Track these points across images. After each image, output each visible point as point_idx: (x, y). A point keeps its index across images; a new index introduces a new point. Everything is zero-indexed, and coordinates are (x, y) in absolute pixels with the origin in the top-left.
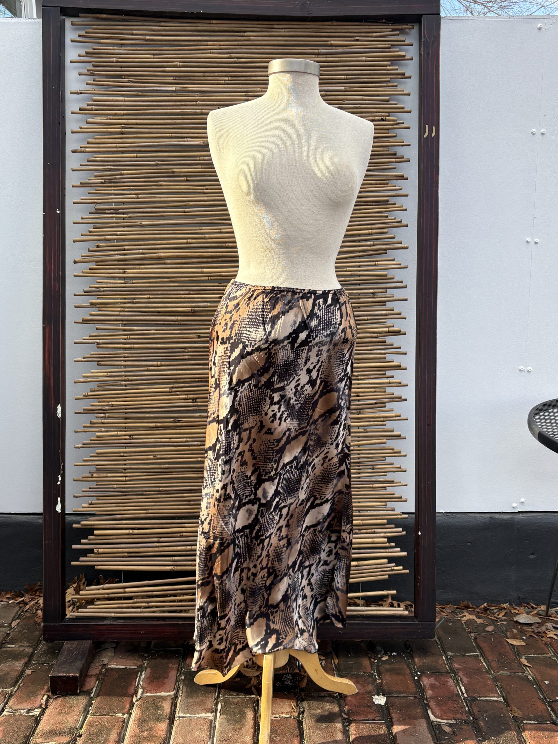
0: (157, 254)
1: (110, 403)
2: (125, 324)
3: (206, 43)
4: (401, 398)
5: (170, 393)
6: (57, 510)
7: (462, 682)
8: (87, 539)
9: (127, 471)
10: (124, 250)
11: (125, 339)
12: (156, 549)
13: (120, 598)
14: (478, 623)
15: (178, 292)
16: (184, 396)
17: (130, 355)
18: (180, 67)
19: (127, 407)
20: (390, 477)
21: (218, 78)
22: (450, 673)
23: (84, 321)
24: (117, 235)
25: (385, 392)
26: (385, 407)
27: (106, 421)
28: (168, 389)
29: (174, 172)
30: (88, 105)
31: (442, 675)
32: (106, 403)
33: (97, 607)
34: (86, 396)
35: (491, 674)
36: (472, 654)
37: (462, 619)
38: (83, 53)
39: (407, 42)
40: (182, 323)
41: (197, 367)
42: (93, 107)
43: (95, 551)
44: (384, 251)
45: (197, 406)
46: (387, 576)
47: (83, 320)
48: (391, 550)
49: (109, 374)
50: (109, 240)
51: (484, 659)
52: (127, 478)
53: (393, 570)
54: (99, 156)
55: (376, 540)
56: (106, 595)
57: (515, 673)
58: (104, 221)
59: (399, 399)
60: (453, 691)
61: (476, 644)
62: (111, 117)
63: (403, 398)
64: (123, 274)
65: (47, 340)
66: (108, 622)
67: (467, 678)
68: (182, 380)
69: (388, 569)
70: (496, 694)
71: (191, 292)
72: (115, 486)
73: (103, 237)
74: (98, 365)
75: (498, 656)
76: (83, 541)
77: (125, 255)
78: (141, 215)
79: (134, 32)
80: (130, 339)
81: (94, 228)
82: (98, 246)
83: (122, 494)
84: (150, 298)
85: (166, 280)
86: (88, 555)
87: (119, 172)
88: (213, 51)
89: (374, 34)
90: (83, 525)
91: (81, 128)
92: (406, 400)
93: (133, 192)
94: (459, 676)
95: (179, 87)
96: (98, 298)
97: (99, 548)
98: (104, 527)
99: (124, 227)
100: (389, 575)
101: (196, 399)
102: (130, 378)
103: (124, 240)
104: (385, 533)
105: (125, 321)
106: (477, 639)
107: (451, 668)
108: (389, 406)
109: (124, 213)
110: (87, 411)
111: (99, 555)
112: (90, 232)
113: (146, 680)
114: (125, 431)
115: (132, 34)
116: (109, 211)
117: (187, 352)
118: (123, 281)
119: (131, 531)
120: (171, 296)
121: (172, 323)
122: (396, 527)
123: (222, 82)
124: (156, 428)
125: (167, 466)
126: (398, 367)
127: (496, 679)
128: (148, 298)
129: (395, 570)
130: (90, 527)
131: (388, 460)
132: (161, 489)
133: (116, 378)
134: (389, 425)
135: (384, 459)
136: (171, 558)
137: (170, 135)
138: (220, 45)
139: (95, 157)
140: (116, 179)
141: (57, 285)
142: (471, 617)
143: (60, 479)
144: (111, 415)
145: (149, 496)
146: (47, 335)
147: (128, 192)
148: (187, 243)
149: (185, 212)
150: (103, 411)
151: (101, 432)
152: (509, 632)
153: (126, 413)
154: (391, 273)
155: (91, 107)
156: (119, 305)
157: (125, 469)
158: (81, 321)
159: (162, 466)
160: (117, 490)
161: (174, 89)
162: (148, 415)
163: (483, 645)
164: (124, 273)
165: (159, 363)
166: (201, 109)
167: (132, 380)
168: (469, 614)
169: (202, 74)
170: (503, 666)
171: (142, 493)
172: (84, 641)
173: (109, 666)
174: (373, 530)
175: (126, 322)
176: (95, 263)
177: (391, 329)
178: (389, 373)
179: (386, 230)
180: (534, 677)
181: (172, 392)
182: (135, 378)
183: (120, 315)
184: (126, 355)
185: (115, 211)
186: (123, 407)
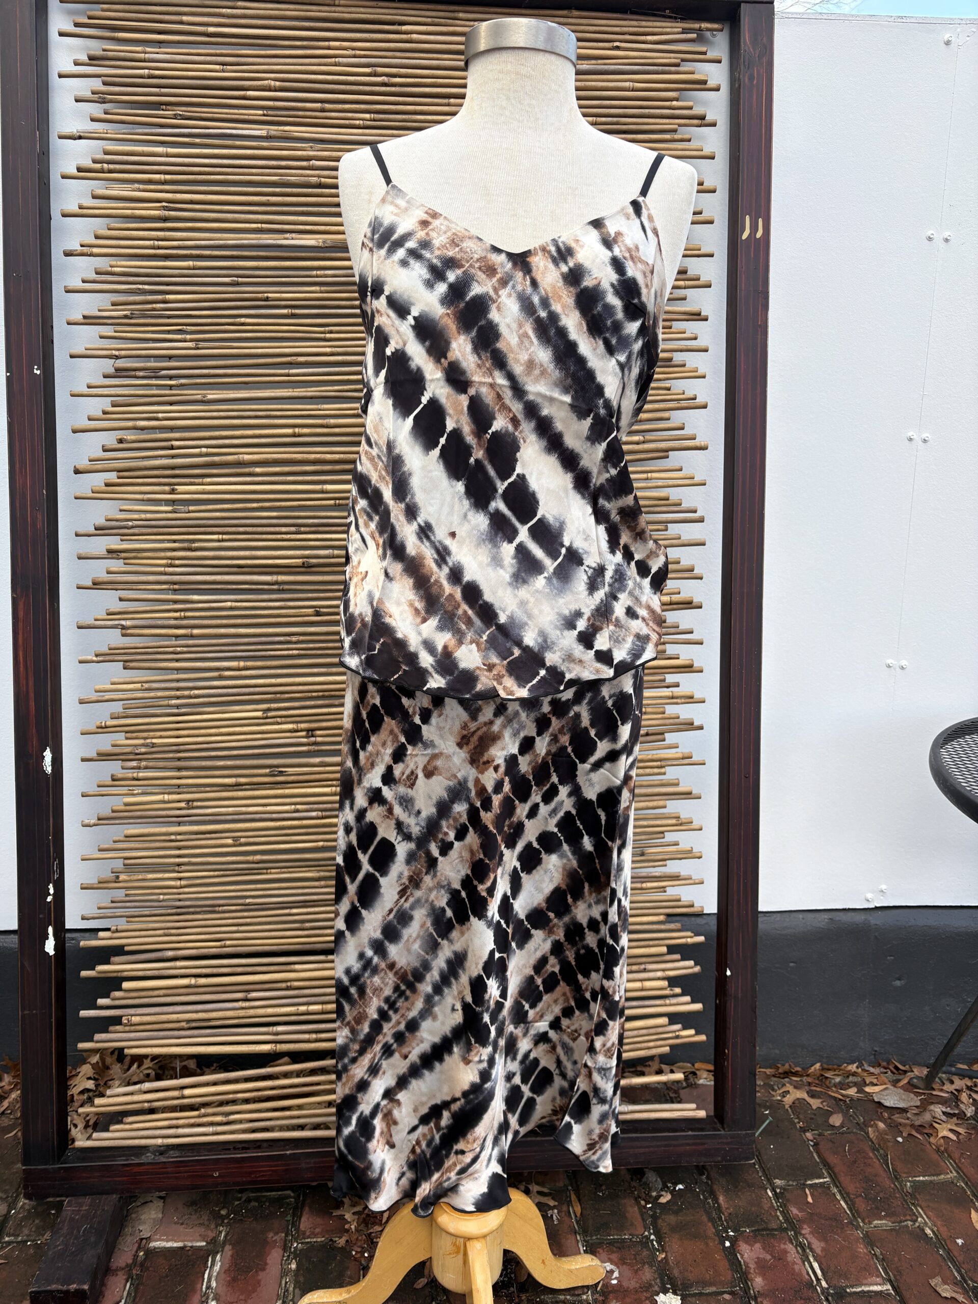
0: (236, 457)
1: (149, 741)
2: (175, 590)
3: (326, 43)
4: (692, 724)
5: (266, 719)
6: (47, 950)
7: (812, 1250)
8: (108, 996)
9: (183, 868)
10: (172, 448)
11: (176, 619)
12: (242, 1013)
13: (173, 1109)
14: (814, 1107)
15: (277, 529)
16: (290, 726)
17: (185, 649)
18: (275, 90)
19: (182, 747)
20: (673, 867)
21: (350, 115)
22: (786, 1229)
23: (97, 585)
24: (157, 419)
25: (664, 713)
26: (664, 740)
27: (141, 775)
28: (259, 714)
29: (267, 299)
30: (95, 161)
31: (773, 1236)
32: (141, 741)
33: (128, 1127)
34: (101, 728)
35: (858, 1227)
36: (817, 1181)
37: (785, 1099)
38: (84, 58)
39: (710, 55)
40: (286, 587)
41: (315, 670)
42: (105, 165)
43: (124, 1020)
44: (664, 453)
45: (315, 744)
46: (668, 1048)
47: (94, 584)
48: (674, 1001)
49: (146, 686)
50: (142, 429)
51: (840, 1192)
52: (183, 883)
53: (677, 1037)
54: (119, 263)
55: (648, 984)
56: (146, 1105)
57: (901, 1222)
58: (132, 392)
59: (689, 726)
60: (800, 1274)
61: (819, 1156)
62: (141, 187)
63: (696, 723)
64: (170, 493)
65: (21, 624)
66: (149, 1157)
67: (819, 1241)
68: (287, 696)
69: (670, 1035)
70: (877, 1276)
71: (303, 529)
72: (161, 897)
73: (130, 424)
74: (125, 668)
75: (864, 1185)
76: (101, 1001)
77: (173, 457)
78: (203, 381)
79: (185, 18)
80: (185, 618)
81: (113, 406)
82: (121, 441)
83: (174, 911)
84: (223, 540)
85: (255, 505)
86: (111, 1028)
87: (160, 297)
88: (341, 60)
89: (649, 38)
90: (99, 972)
91: (81, 207)
92: (701, 728)
93: (188, 337)
94: (803, 1235)
95: (274, 130)
96: (122, 540)
97: (132, 1015)
98: (140, 974)
99: (171, 404)
100: (672, 1047)
101: (313, 730)
102: (186, 693)
103: (172, 429)
104: (663, 970)
105: (175, 583)
106: (821, 1147)
107: (787, 1219)
108: (670, 738)
109: (171, 378)
110: (103, 756)
111: (133, 1028)
112: (105, 413)
113: (223, 1276)
114: (179, 793)
115: (181, 23)
116: (141, 374)
117: (296, 643)
118: (169, 508)
119: (193, 981)
120: (264, 536)
121: (266, 587)
122: (683, 959)
123: (357, 122)
124: (237, 786)
125: (258, 857)
126: (688, 668)
127: (870, 1240)
128: (219, 541)
129: (682, 1037)
130: (115, 975)
131: (670, 837)
132: (248, 901)
133: (160, 694)
134: (671, 773)
135: (662, 835)
136: (270, 1029)
137: (259, 225)
138: (353, 49)
139: (111, 267)
140: (154, 310)
141: (39, 516)
142: (802, 1094)
143: (52, 891)
144: (151, 764)
145: (227, 915)
146: (21, 614)
147: (179, 337)
148: (294, 435)
149: (288, 375)
150: (136, 756)
151: (133, 795)
152: (872, 1126)
153: (179, 759)
154: (674, 494)
155: (98, 166)
156: (162, 554)
157: (179, 865)
158: (90, 584)
159: (250, 858)
160: (164, 904)
161: (264, 133)
162: (221, 763)
163: (832, 1159)
164: (173, 492)
165: (242, 664)
166: (319, 176)
167: (190, 697)
168: (795, 1087)
169: (318, 105)
170: (877, 1208)
171: (212, 909)
172: (104, 1196)
173: (153, 1244)
174: (642, 967)
175: (176, 587)
176: (114, 474)
177: (675, 598)
178: (670, 678)
179: (665, 415)
180: (935, 1229)
181: (267, 718)
182: (196, 692)
183: (166, 574)
184: (179, 649)
185: (154, 373)
186: (174, 748)
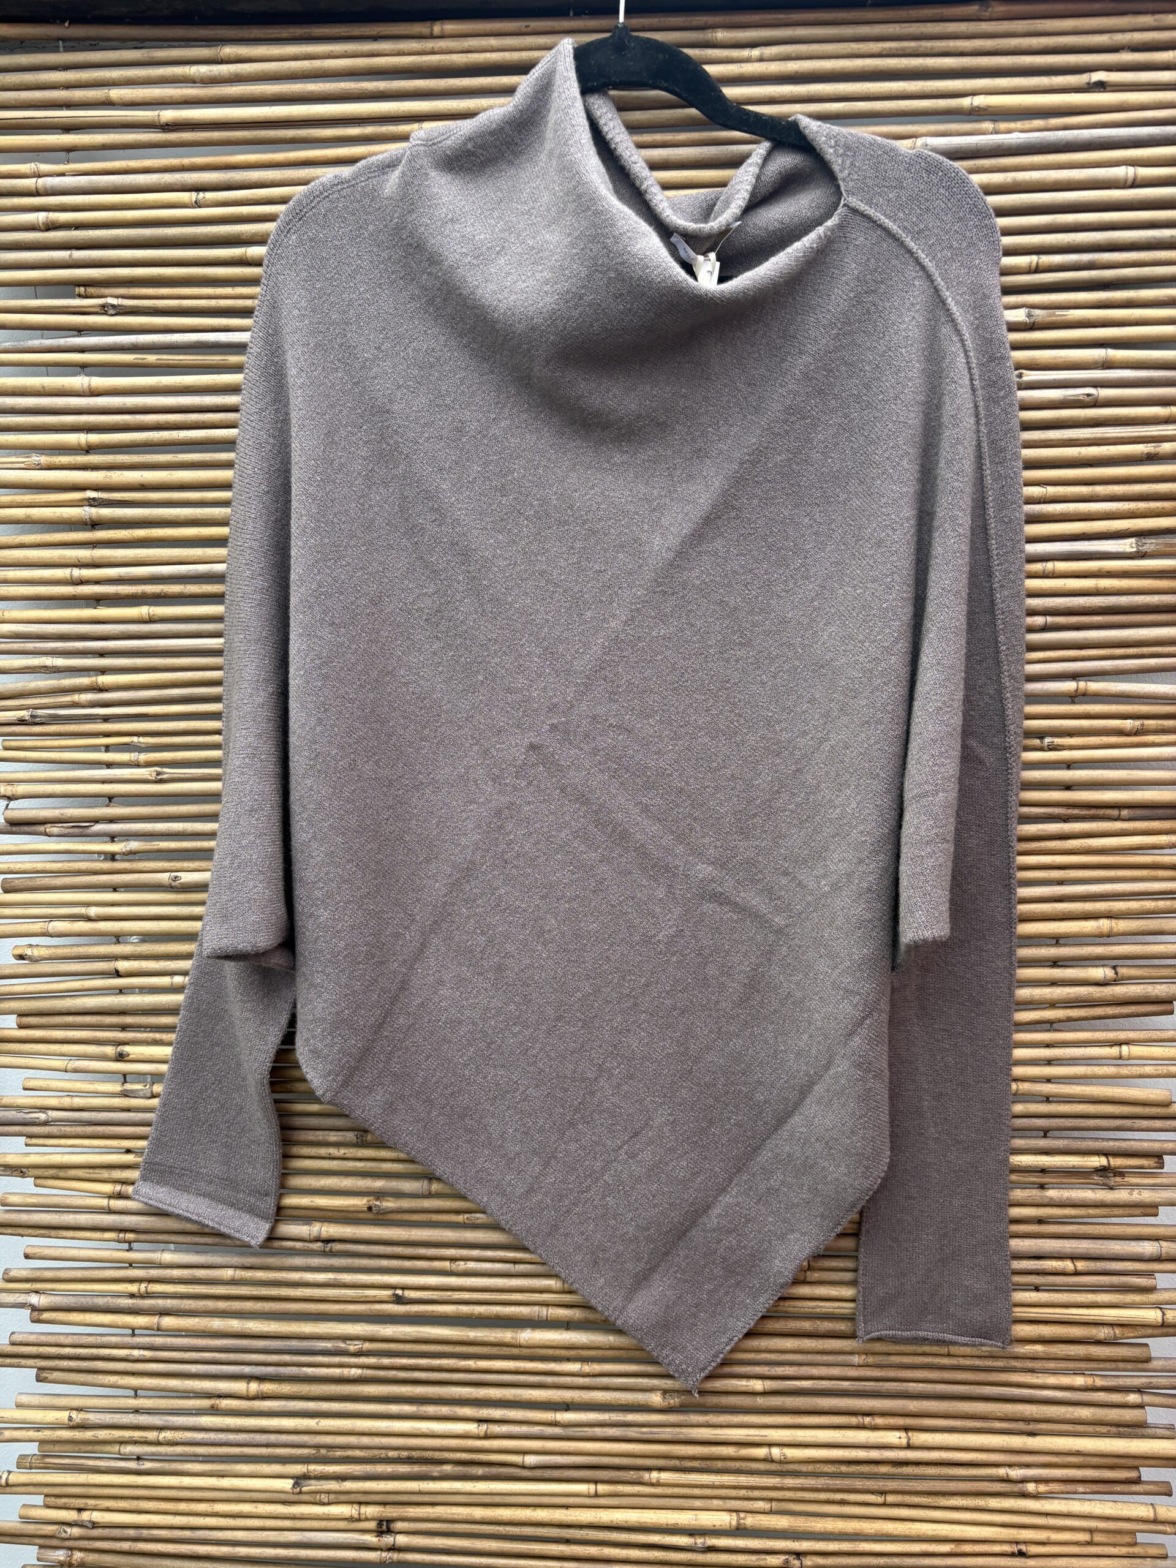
1: (86, 1516)
10: (118, 974)
11: (132, 1296)
16: (346, 1510)
17: (148, 1354)
19: (145, 1532)
24: (89, 919)
28: (287, 1483)
32: (72, 1515)
44: (1159, 1007)
45: (393, 1548)
58: (40, 866)
64: (117, 1060)
73: (38, 926)
74: (39, 1379)
77: (121, 991)
80: (148, 1295)
82: (25, 958)
87: (85, 681)
93: (143, 757)
96: (27, 1145)
99: (115, 889)
101: (390, 1521)
102: (151, 1435)
103: (118, 938)
105: (126, 1230)
109: (112, 837)
116: (55, 830)
117: (356, 1354)
118: (117, 1088)
133: (103, 1434)
140: (75, 704)
144: (91, 1558)
147: (125, 757)
150: (63, 1541)
156: (105, 1174)
164: (121, 1057)
165: (254, 1387)
181: (301, 1491)
182: (168, 1435)
183: (110, 1212)
184: (136, 1353)
185: (79, 828)
186: (132, 1533)
